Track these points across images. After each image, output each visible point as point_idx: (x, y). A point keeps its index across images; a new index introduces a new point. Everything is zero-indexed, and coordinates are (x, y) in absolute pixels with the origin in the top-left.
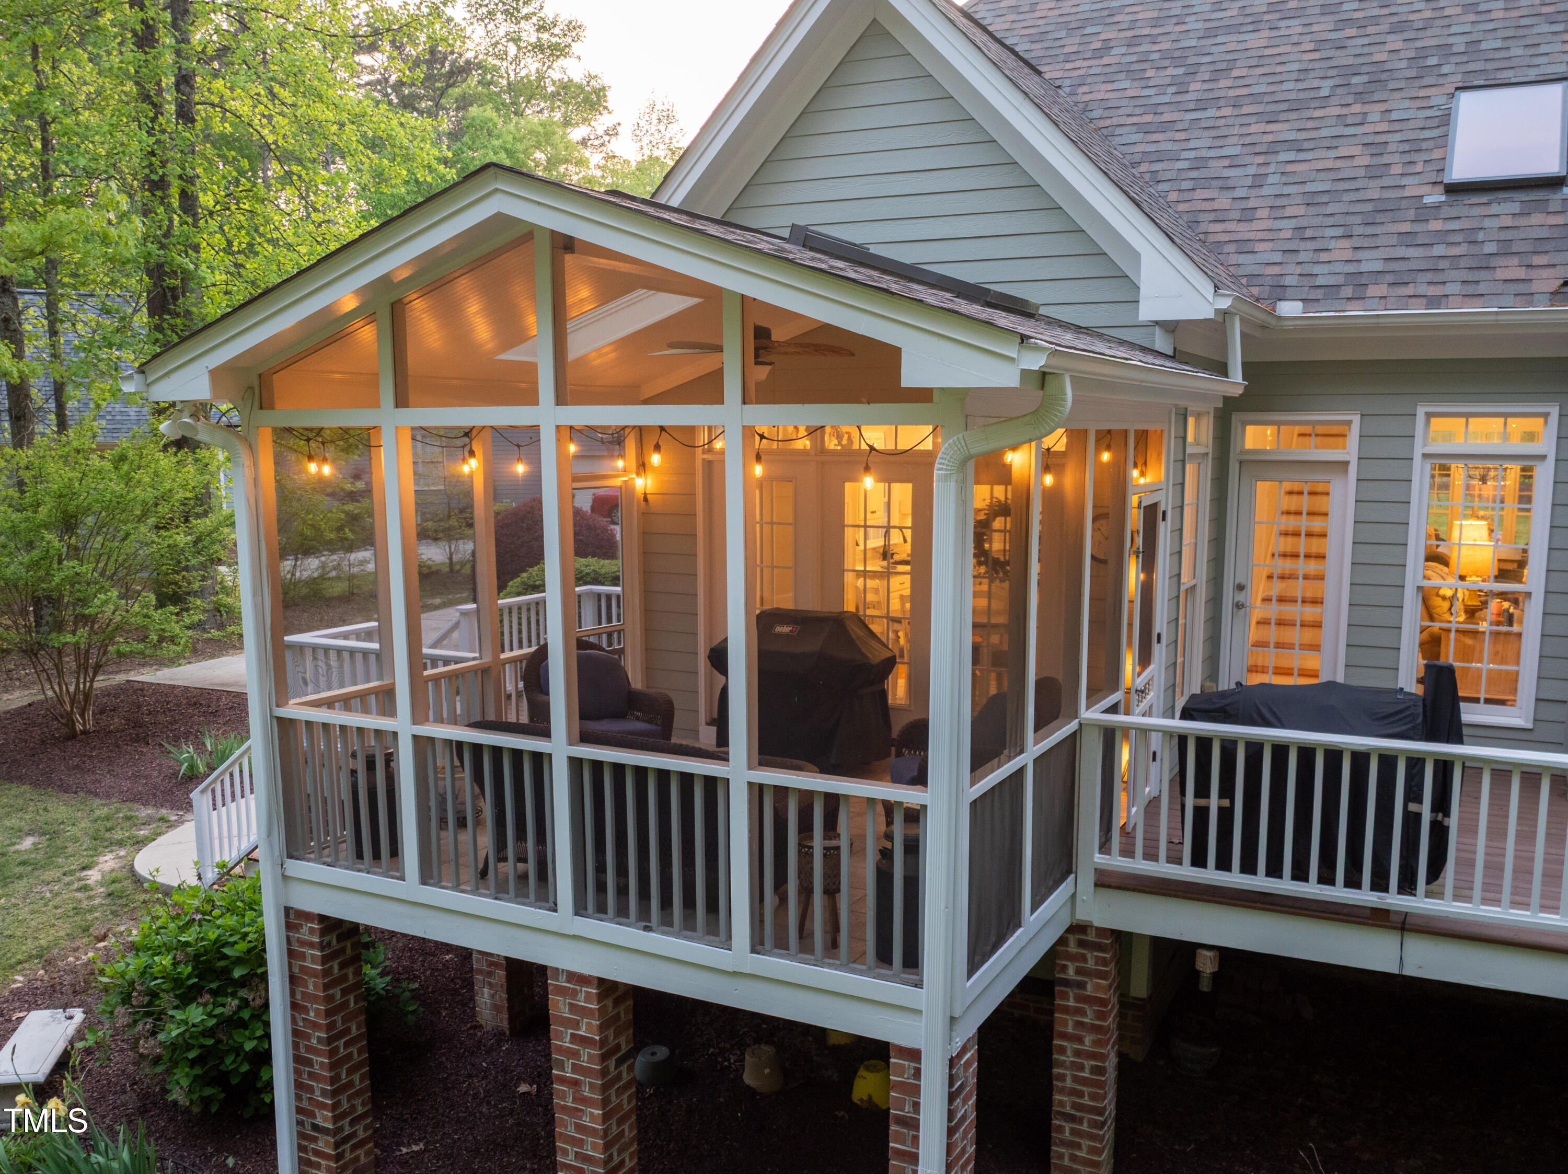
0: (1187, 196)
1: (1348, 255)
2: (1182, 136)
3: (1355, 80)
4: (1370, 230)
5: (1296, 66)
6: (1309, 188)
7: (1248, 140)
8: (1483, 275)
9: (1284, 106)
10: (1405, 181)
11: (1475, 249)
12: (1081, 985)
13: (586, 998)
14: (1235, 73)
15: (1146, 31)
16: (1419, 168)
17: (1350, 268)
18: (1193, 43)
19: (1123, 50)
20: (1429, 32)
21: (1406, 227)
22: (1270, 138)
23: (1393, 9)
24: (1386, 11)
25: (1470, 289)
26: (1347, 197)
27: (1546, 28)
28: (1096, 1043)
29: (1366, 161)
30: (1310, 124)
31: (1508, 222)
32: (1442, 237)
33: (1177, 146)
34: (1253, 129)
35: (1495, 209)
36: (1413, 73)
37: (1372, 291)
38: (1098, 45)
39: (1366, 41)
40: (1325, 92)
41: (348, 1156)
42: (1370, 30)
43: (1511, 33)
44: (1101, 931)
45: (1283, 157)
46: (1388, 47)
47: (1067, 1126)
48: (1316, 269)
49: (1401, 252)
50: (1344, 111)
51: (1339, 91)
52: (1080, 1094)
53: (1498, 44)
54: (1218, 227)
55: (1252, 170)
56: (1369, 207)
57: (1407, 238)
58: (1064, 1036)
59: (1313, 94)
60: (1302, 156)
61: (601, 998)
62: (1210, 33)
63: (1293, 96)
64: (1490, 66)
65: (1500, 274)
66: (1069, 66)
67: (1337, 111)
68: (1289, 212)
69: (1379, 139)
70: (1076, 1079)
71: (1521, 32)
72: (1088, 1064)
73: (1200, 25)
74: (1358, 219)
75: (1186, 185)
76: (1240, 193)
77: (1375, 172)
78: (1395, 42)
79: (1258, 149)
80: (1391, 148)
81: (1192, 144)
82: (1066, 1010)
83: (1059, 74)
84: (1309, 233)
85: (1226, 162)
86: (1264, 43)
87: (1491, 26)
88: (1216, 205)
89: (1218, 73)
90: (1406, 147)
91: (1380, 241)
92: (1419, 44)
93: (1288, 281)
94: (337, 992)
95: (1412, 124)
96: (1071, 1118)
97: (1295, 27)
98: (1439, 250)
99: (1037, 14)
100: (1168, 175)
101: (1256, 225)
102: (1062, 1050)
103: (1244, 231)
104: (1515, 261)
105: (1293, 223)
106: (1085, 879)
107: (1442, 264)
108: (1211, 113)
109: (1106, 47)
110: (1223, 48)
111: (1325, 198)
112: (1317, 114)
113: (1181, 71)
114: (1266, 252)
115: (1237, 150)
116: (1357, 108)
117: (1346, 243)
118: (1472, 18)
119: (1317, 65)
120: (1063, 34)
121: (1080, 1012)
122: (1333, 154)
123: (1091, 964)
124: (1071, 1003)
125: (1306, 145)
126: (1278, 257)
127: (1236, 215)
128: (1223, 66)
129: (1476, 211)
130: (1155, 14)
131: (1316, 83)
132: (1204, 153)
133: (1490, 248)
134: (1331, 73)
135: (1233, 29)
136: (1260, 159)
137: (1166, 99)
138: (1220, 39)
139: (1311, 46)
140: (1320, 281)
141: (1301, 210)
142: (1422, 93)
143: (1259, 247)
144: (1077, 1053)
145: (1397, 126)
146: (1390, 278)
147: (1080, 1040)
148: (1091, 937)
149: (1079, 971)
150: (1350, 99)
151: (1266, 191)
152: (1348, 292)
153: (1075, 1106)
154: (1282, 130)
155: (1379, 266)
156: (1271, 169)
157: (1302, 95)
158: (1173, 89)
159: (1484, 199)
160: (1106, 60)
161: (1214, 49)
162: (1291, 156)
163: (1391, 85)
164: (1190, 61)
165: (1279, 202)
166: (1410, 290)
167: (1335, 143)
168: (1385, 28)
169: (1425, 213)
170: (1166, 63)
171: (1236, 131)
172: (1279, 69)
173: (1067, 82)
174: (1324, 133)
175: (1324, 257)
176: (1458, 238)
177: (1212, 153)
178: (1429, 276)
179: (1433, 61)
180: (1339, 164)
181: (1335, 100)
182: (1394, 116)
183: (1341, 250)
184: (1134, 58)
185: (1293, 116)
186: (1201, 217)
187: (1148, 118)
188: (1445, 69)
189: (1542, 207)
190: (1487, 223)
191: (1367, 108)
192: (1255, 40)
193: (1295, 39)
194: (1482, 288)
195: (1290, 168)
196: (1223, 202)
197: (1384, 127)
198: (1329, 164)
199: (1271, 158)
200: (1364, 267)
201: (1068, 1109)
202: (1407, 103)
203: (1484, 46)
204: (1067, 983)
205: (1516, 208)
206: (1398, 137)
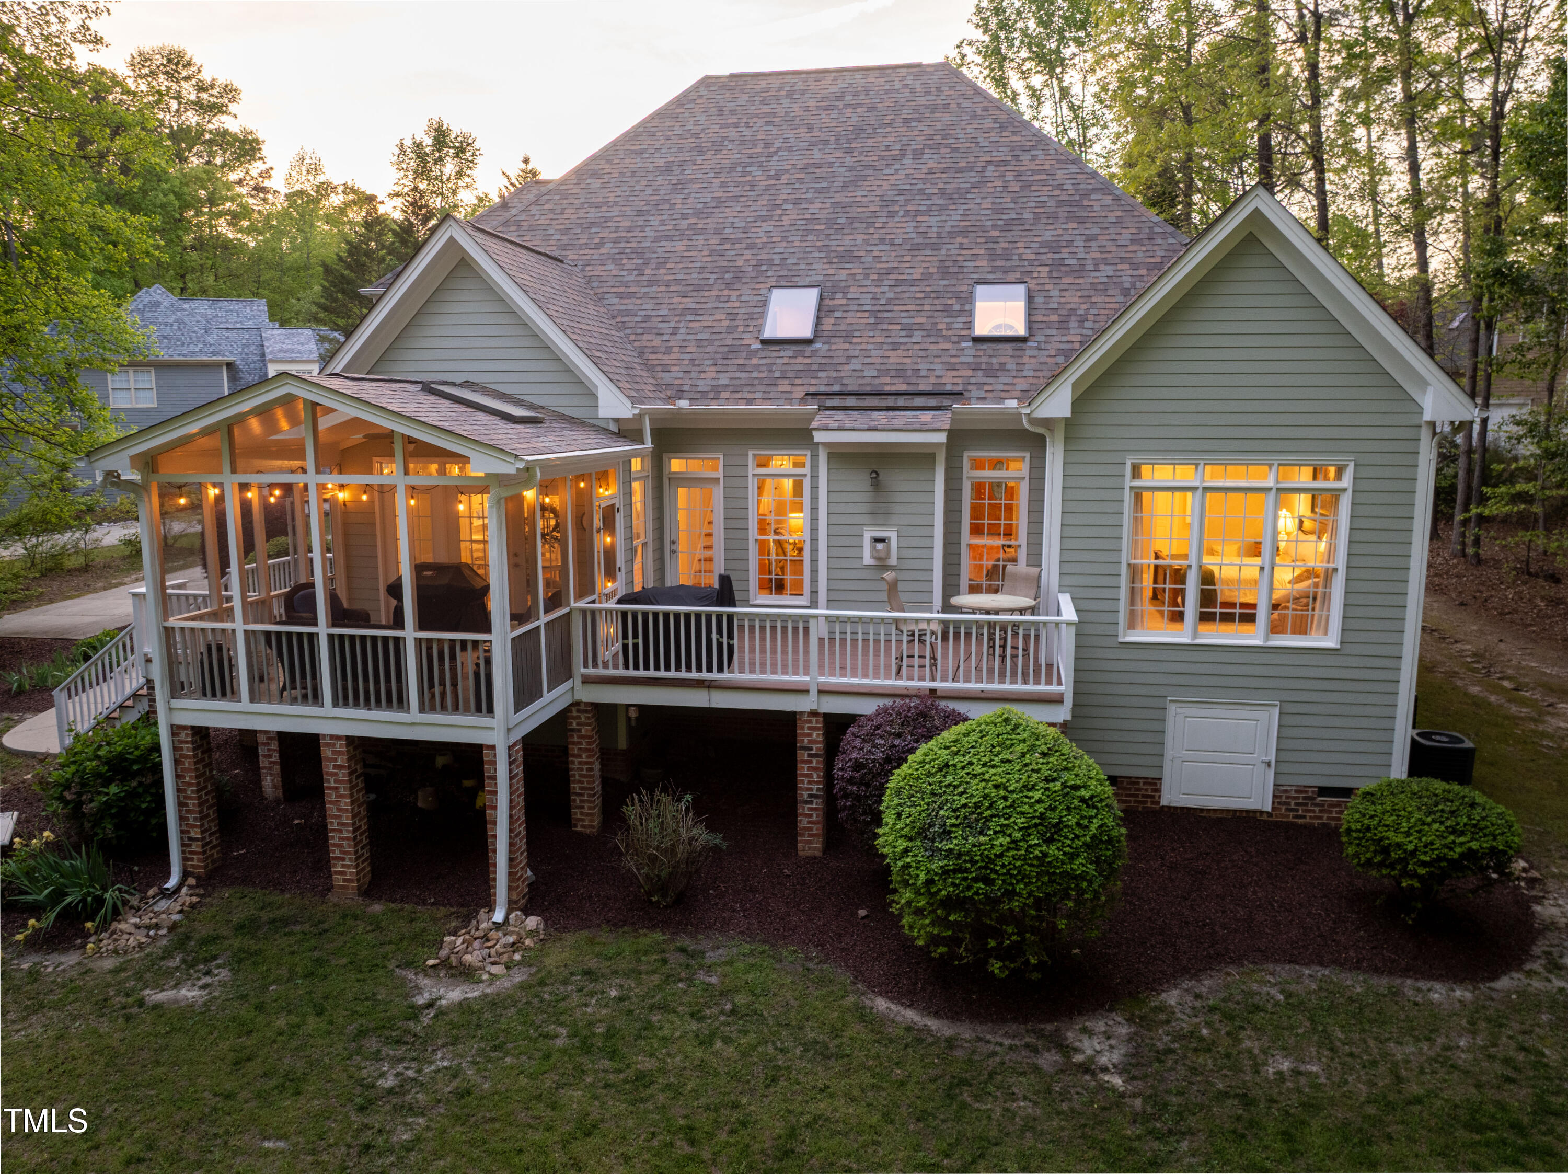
0: (639, 337)
1: (713, 375)
2: (639, 301)
3: (727, 275)
4: (725, 362)
5: (698, 265)
6: (699, 337)
7: (672, 307)
8: (772, 388)
9: (691, 288)
10: (744, 336)
11: (771, 375)
12: (580, 730)
13: (340, 746)
14: (668, 266)
15: (624, 234)
16: (751, 329)
17: (714, 382)
18: (648, 244)
19: (611, 245)
20: (765, 251)
21: (741, 361)
22: (682, 306)
23: (749, 235)
24: (745, 236)
25: (766, 396)
26: (718, 343)
27: (817, 254)
28: (588, 757)
29: (726, 323)
30: (703, 300)
31: (786, 361)
32: (757, 367)
33: (636, 308)
34: (675, 300)
35: (782, 354)
36: (753, 274)
37: (723, 395)
38: (597, 241)
39: (734, 253)
40: (711, 282)
41: (209, 853)
42: (737, 246)
43: (801, 255)
44: (586, 704)
45: (689, 318)
46: (744, 258)
47: (578, 799)
48: (699, 382)
49: (738, 375)
50: (720, 293)
51: (719, 281)
52: (582, 782)
53: (795, 261)
54: (654, 357)
55: (672, 325)
56: (726, 349)
57: (741, 369)
58: (574, 756)
59: (705, 282)
60: (698, 318)
61: (348, 745)
62: (657, 239)
63: (696, 282)
64: (790, 273)
65: (780, 388)
66: (581, 252)
67: (715, 293)
68: (688, 350)
69: (735, 311)
70: (581, 776)
71: (806, 255)
72: (585, 767)
73: (652, 234)
74: (719, 356)
75: (639, 331)
76: (666, 337)
77: (731, 330)
78: (748, 255)
79: (677, 312)
80: (740, 316)
81: (644, 307)
82: (573, 743)
83: (576, 257)
84: (697, 362)
85: (660, 319)
86: (683, 248)
87: (792, 250)
88: (654, 344)
89: (660, 265)
90: (746, 317)
91: (729, 369)
92: (759, 257)
93: (686, 388)
94: (200, 766)
95: (751, 304)
96: (579, 794)
97: (699, 240)
98: (755, 375)
99: (565, 216)
100: (631, 325)
101: (672, 356)
102: (573, 762)
103: (666, 359)
104: (787, 382)
105: (690, 356)
106: (578, 680)
107: (756, 382)
108: (654, 289)
109: (602, 244)
110: (663, 249)
111: (706, 343)
112: (707, 294)
113: (640, 261)
114: (676, 372)
115: (665, 312)
116: (726, 292)
117: (713, 369)
118: (785, 244)
119: (708, 265)
120: (579, 231)
121: (580, 743)
122: (712, 318)
123: (583, 720)
124: (576, 739)
125: (700, 312)
126: (681, 375)
127: (663, 350)
128: (662, 260)
129: (774, 354)
130: (629, 224)
131: (708, 276)
132: (650, 313)
133: (777, 374)
134: (716, 270)
135: (670, 238)
136: (677, 319)
137: (632, 278)
138: (662, 244)
139: (706, 253)
140: (700, 389)
141: (693, 349)
142: (757, 286)
143: (673, 369)
144: (580, 763)
145: (743, 305)
146: (731, 388)
147: (580, 756)
148: (582, 707)
149: (578, 724)
150: (723, 287)
151: (679, 337)
152: (711, 395)
153: (581, 788)
154: (689, 303)
155: (726, 382)
156: (682, 324)
157: (701, 282)
158: (635, 273)
159: (777, 348)
160: (602, 251)
161: (659, 250)
162: (691, 318)
163: (744, 280)
164: (647, 255)
165: (685, 344)
166: (739, 395)
167: (714, 311)
168: (744, 246)
169: (751, 354)
170: (633, 256)
171: (666, 301)
172: (691, 265)
173: (580, 263)
174: (709, 305)
175: (703, 375)
176: (764, 368)
177: (654, 313)
178: (749, 388)
179: (764, 268)
180: (715, 324)
181: (716, 287)
182: (743, 298)
183: (711, 372)
184: (617, 251)
185: (695, 294)
186: (646, 350)
187: (622, 290)
188: (769, 274)
189: (801, 353)
190: (779, 361)
191: (731, 293)
192: (680, 246)
193: (700, 248)
194: (771, 395)
195: (691, 325)
196: (657, 343)
197: (737, 304)
198: (710, 324)
199: (682, 318)
200: (721, 382)
201: (578, 790)
202: (749, 292)
203: (789, 262)
204: (573, 730)
205: (790, 353)
206: (743, 311)
